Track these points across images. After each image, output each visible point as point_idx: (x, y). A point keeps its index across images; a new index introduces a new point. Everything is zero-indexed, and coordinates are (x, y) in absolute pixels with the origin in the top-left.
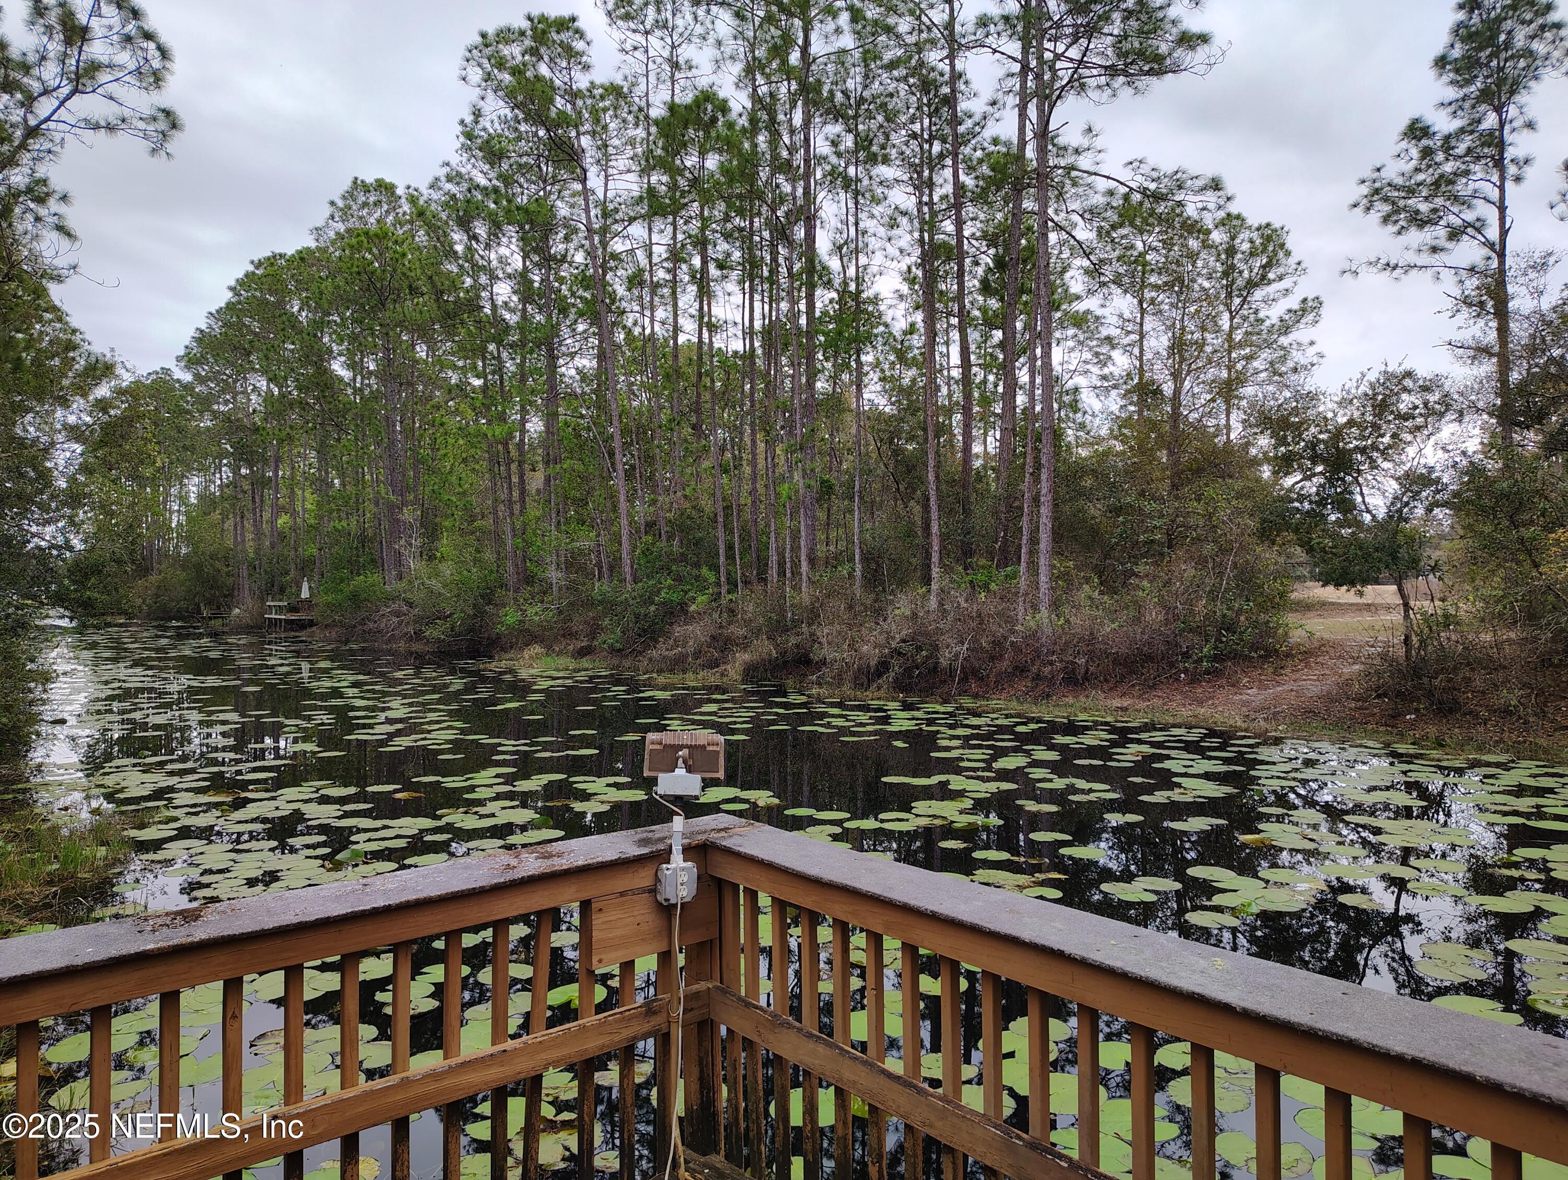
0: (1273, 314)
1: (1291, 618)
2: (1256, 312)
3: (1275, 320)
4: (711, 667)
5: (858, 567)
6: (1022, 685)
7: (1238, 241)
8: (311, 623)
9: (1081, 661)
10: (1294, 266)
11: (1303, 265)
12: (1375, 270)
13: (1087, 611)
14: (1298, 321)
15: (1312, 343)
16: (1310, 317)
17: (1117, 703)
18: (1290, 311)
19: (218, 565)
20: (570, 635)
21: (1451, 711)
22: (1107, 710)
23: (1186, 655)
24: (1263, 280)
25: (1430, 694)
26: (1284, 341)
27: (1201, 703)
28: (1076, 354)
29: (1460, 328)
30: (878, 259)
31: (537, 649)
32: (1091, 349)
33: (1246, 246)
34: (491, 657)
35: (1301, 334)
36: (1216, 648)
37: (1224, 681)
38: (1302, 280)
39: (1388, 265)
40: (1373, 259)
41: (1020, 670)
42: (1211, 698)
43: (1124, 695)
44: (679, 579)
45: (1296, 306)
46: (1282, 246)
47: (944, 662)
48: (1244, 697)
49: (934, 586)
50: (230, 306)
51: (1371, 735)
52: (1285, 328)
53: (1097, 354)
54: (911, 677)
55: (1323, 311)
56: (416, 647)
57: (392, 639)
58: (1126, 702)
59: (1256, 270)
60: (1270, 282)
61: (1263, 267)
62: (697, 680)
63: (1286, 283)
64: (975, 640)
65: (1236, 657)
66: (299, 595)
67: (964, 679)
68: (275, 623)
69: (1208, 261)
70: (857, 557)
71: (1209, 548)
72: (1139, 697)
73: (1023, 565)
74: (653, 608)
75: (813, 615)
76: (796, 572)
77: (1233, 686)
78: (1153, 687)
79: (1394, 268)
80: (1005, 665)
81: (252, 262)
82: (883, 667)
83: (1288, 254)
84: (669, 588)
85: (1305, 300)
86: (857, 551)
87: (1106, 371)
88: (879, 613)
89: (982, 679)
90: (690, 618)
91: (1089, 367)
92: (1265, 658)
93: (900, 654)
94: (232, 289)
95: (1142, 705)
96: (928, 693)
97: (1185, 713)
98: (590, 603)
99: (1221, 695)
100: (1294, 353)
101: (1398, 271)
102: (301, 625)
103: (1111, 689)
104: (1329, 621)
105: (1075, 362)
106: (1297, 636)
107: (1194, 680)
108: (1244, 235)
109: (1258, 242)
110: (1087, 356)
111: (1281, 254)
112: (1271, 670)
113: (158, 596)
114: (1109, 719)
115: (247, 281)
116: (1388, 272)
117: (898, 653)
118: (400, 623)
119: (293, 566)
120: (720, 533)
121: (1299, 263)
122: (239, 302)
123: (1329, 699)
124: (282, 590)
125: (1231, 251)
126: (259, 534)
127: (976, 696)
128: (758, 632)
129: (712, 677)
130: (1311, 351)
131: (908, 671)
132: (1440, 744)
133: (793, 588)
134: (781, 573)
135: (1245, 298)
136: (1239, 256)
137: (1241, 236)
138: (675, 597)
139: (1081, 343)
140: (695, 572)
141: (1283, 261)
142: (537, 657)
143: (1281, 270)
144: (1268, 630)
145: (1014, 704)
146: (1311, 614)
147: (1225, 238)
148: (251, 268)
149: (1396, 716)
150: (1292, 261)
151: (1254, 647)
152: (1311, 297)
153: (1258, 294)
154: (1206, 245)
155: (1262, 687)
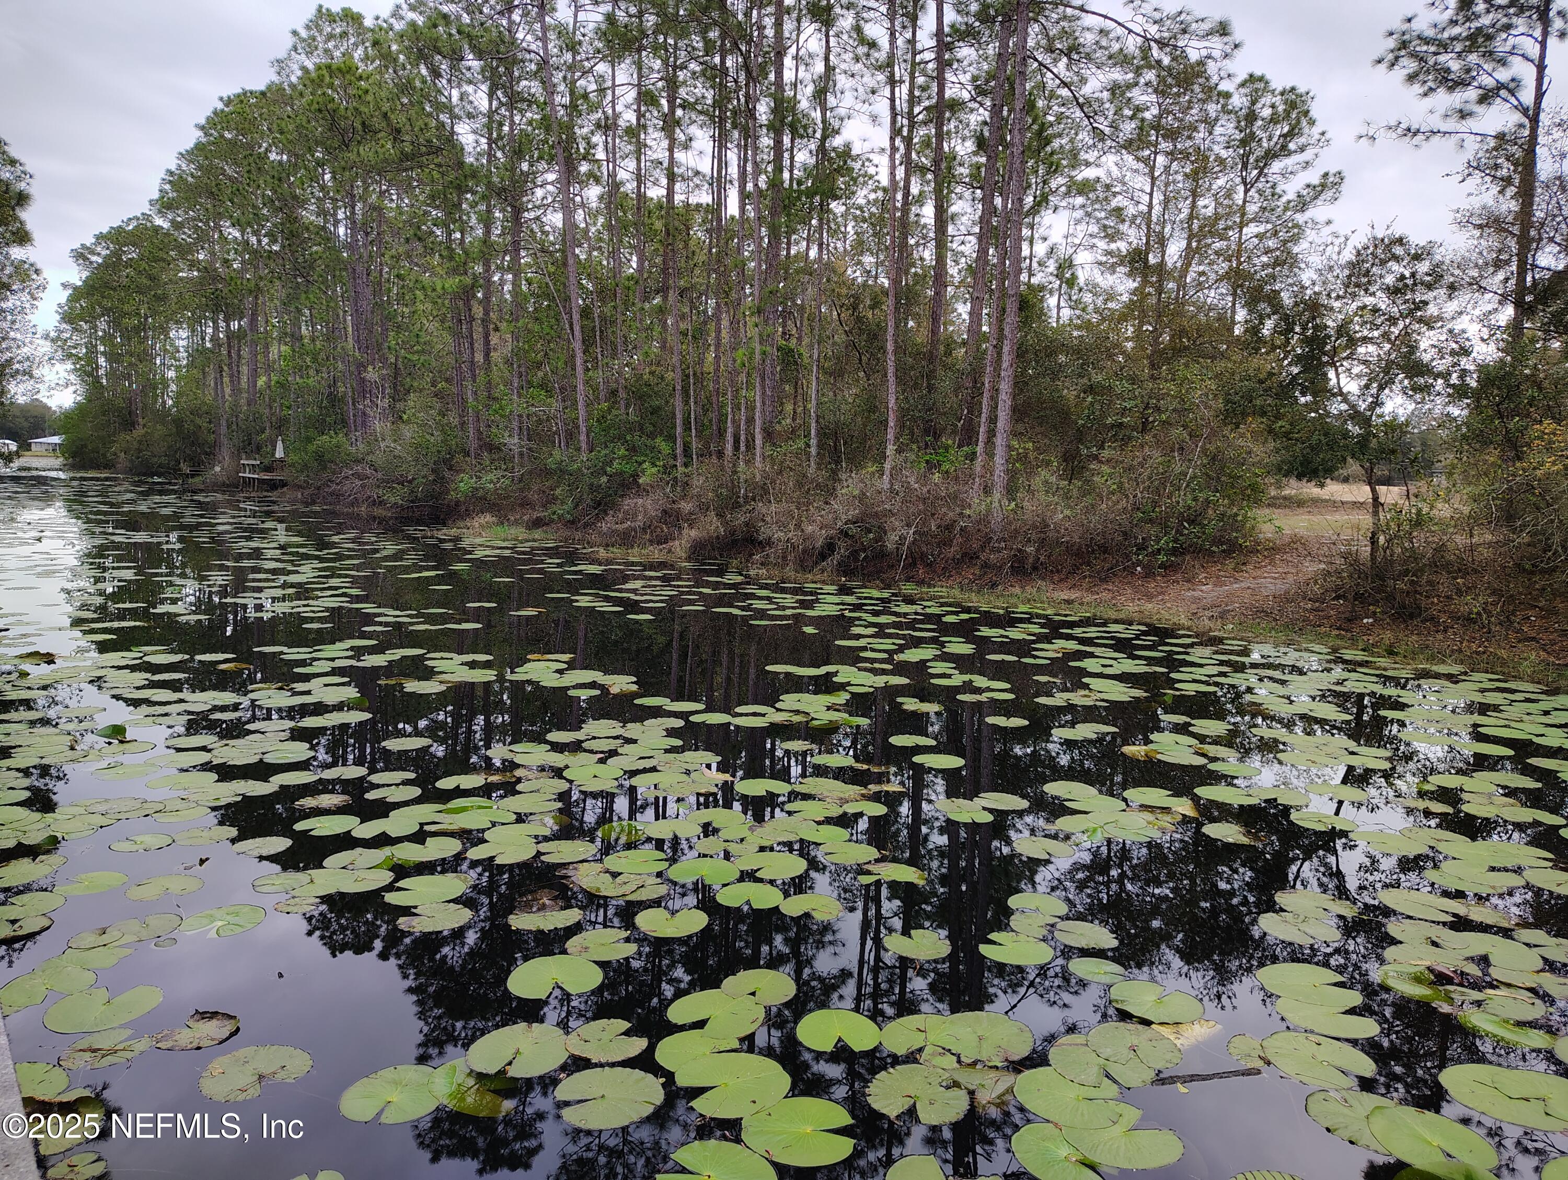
0: (1291, 189)
1: (1261, 513)
2: (1274, 187)
3: (1291, 195)
4: (659, 543)
5: (813, 442)
6: (971, 572)
7: (1259, 105)
8: (283, 484)
9: (1030, 549)
10: (1317, 137)
11: (1327, 136)
12: (1394, 135)
13: (1042, 496)
14: (1316, 198)
15: (1329, 222)
16: (1329, 194)
17: (1065, 595)
18: (1308, 186)
19: (198, 421)
20: (525, 504)
21: (1411, 616)
22: (1052, 602)
23: (1141, 548)
24: (1284, 151)
25: (1390, 597)
26: (1300, 218)
27: (1150, 597)
28: (1082, 227)
29: (1469, 195)
30: (848, 100)
31: (488, 518)
32: (1098, 220)
33: (1267, 113)
34: (444, 524)
35: (1319, 211)
36: (1176, 541)
37: (1179, 576)
38: (1324, 153)
39: (1409, 130)
40: (1393, 123)
41: (969, 557)
42: (1162, 593)
43: (1073, 586)
44: (633, 450)
45: (1316, 181)
46: (1307, 113)
47: (890, 546)
48: (1196, 594)
49: (887, 466)
50: (199, 147)
51: (1321, 638)
52: (1302, 204)
53: (1105, 227)
54: (856, 559)
55: (1344, 188)
56: (378, 512)
57: (355, 503)
58: (1073, 595)
59: (1275, 139)
60: (1290, 153)
61: (1284, 136)
62: (641, 555)
63: (1308, 155)
64: (924, 522)
65: (1197, 551)
66: (273, 455)
67: (912, 564)
68: (248, 482)
69: (1226, 128)
70: (813, 432)
71: (1177, 432)
72: (1088, 590)
73: (981, 444)
74: (604, 479)
75: (762, 492)
76: (750, 446)
77: (1188, 581)
78: (1104, 580)
79: (1415, 134)
80: (952, 551)
81: (221, 99)
82: (830, 547)
83: (1312, 123)
84: (622, 458)
85: (1326, 175)
86: (813, 425)
87: (1113, 246)
88: (828, 491)
89: (930, 565)
90: (642, 491)
91: (1095, 241)
92: (1228, 553)
93: (847, 535)
94: (202, 128)
95: (1089, 598)
96: (868, 578)
97: (1131, 608)
98: (546, 473)
99: (1173, 590)
100: (1308, 231)
101: (1420, 137)
102: (273, 485)
103: (1061, 580)
104: (1316, 519)
105: (1081, 235)
106: (1266, 531)
107: (1149, 574)
108: (1267, 99)
109: (1281, 108)
110: (1094, 229)
111: (1304, 122)
112: (1232, 566)
113: (140, 451)
114: (1049, 612)
115: (216, 121)
116: (1407, 139)
117: (845, 534)
118: (363, 486)
119: (268, 425)
120: (678, 402)
121: (1323, 134)
122: (209, 143)
123: (1285, 599)
124: (259, 448)
125: (1251, 117)
126: (236, 391)
127: (921, 583)
128: (704, 508)
129: (656, 554)
130: (1327, 230)
131: (854, 554)
132: (1391, 652)
133: (747, 462)
134: (736, 447)
135: (1262, 169)
136: (1260, 123)
137: (1263, 101)
138: (628, 468)
139: (1088, 215)
140: (649, 442)
141: (1306, 130)
142: (488, 526)
143: (1302, 140)
144: (1234, 523)
145: (956, 592)
146: (1301, 510)
147: (1246, 102)
148: (220, 106)
149: (1352, 619)
150: (1316, 131)
151: (1218, 541)
152: (1332, 171)
153: (1277, 166)
154: (1225, 110)
155: (1219, 583)
